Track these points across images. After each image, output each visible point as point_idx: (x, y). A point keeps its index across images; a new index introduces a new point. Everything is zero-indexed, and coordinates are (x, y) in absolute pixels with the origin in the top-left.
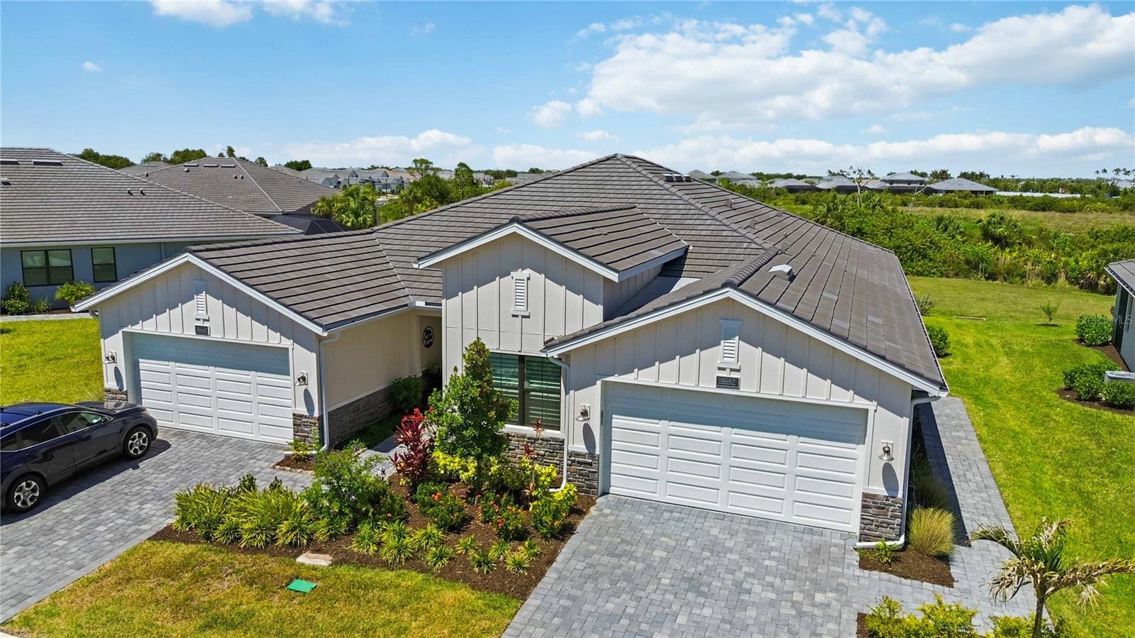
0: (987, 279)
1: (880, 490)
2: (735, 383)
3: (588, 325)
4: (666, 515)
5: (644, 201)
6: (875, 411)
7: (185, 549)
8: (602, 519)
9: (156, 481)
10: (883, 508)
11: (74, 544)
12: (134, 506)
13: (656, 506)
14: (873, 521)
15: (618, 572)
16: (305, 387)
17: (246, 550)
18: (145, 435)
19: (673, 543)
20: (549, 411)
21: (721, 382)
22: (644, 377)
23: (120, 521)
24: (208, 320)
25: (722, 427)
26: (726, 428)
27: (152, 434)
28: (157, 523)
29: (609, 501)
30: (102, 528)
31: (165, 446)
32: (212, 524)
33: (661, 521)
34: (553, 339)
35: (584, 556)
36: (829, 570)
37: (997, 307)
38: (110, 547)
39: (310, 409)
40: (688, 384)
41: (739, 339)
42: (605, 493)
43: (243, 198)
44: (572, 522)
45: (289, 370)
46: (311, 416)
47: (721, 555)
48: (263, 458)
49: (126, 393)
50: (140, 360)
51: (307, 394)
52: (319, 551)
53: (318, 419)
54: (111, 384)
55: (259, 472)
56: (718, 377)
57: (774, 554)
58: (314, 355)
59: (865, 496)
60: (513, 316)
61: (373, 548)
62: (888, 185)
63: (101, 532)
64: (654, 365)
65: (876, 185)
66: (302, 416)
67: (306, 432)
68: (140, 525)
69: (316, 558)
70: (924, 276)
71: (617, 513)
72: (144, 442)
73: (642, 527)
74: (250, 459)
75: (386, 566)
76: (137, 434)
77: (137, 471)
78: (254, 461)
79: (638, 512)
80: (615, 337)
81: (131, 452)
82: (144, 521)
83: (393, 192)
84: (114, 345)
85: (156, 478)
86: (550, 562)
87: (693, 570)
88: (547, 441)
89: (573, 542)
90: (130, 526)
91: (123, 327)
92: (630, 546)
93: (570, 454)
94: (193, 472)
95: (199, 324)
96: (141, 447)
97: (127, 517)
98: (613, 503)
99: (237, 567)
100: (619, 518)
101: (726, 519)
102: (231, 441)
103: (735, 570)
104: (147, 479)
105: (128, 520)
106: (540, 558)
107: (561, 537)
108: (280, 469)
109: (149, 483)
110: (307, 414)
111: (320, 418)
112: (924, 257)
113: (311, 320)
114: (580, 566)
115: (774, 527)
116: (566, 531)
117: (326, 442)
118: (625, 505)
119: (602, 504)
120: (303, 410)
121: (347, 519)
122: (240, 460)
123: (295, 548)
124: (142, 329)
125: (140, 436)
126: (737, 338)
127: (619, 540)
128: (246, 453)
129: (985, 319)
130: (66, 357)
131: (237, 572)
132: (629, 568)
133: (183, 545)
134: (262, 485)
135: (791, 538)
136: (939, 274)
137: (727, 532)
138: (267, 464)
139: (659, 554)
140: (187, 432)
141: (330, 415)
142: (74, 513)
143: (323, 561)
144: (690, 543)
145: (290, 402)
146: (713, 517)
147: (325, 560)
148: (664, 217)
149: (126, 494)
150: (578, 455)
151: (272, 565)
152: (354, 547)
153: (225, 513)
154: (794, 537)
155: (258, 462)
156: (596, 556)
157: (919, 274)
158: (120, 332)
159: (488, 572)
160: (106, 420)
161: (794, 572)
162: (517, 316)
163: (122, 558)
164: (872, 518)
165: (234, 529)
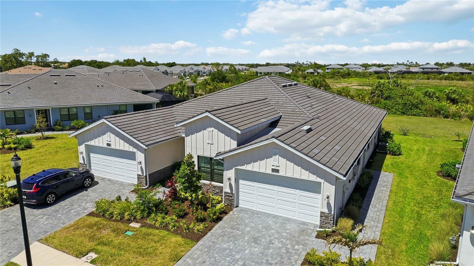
0: (444, 118)
1: (326, 211)
2: (277, 171)
3: (232, 148)
4: (256, 215)
5: (271, 96)
6: (324, 183)
7: (96, 219)
8: (233, 216)
9: (92, 196)
10: (327, 217)
11: (64, 216)
12: (84, 204)
13: (253, 212)
14: (324, 221)
15: (232, 234)
16: (141, 165)
17: (115, 220)
18: (90, 180)
19: (254, 225)
20: (220, 177)
21: (273, 170)
22: (248, 167)
23: (79, 209)
24: (111, 141)
25: (275, 185)
26: (277, 186)
27: (93, 179)
28: (90, 210)
29: (237, 210)
30: (73, 211)
31: (97, 183)
32: (105, 211)
33: (253, 217)
34: (221, 152)
35: (222, 228)
36: (304, 238)
37: (440, 131)
38: (74, 217)
39: (143, 173)
40: (262, 170)
41: (279, 156)
42: (237, 207)
43: (142, 84)
44: (222, 216)
45: (136, 159)
46: (143, 175)
47: (269, 231)
48: (127, 189)
49: (86, 165)
50: (91, 154)
51: (141, 167)
52: (137, 222)
53: (145, 176)
54: (81, 161)
55: (125, 194)
56: (272, 169)
57: (287, 231)
58: (143, 155)
59: (321, 212)
60: (208, 144)
61: (154, 222)
62: (422, 70)
63: (72, 212)
64: (251, 163)
65: (417, 70)
66: (140, 175)
67: (141, 181)
68: (84, 211)
69: (136, 224)
70: (416, 116)
71: (239, 214)
72: (90, 182)
73: (246, 219)
74: (123, 189)
75: (157, 228)
76: (87, 179)
77: (87, 192)
78: (124, 190)
79: (246, 214)
80: (238, 153)
81: (86, 185)
82: (86, 209)
83: (207, 75)
84: (82, 148)
85: (92, 195)
86: (210, 230)
87: (257, 235)
88: (219, 187)
89: (221, 223)
90: (81, 211)
91: (85, 142)
92: (239, 226)
93: (225, 193)
94: (104, 193)
95: (108, 142)
96: (89, 184)
97: (81, 207)
98: (239, 210)
99: (111, 226)
100: (239, 216)
101: (276, 218)
102: (118, 182)
103: (271, 236)
104: (89, 195)
105: (81, 208)
106: (207, 228)
107: (216, 222)
108: (132, 193)
109: (90, 196)
110: (142, 175)
111: (146, 176)
112: (417, 108)
113: (142, 143)
114: (220, 232)
115: (291, 221)
116: (219, 219)
117: (148, 184)
118: (243, 211)
119: (235, 210)
120: (140, 173)
121: (146, 212)
122: (120, 189)
123: (129, 221)
124: (90, 144)
125: (89, 180)
126: (278, 155)
127: (236, 223)
128: (122, 187)
129: (433, 137)
130: (72, 148)
131: (110, 228)
132: (236, 233)
133: (96, 218)
134: (123, 199)
135: (296, 226)
136: (423, 115)
137: (274, 223)
138: (128, 191)
139: (248, 229)
140: (105, 178)
141: (149, 175)
142: (65, 206)
143: (137, 225)
144: (260, 226)
145: (136, 170)
146: (272, 217)
147: (138, 225)
148: (277, 103)
149: (82, 200)
150: (227, 193)
151: (122, 226)
152: (148, 221)
153: (110, 208)
154: (297, 225)
155: (125, 190)
156: (226, 229)
157: (414, 115)
158: (84, 144)
159: (188, 232)
160: (77, 175)
161: (291, 238)
162: (209, 144)
163: (77, 221)
164: (323, 220)
165: (112, 213)
